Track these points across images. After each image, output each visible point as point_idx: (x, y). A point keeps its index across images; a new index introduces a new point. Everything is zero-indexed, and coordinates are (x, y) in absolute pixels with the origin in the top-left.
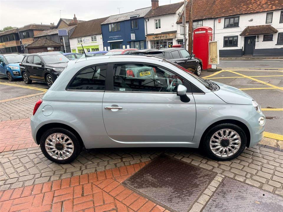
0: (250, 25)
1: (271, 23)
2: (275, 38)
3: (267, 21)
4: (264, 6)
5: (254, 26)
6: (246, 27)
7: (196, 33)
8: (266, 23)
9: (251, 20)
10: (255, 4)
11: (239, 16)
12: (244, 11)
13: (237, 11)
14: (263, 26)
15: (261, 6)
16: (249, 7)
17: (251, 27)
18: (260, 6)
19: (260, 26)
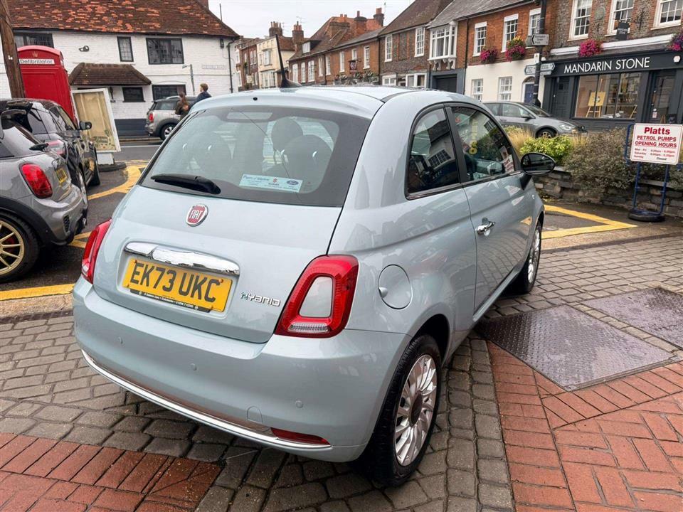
0: (86, 62)
1: (133, 61)
2: (148, 94)
3: (123, 55)
4: (105, 18)
5: (96, 65)
6: (76, 65)
7: (23, 61)
8: (121, 60)
9: (86, 49)
10: (81, 10)
11: (51, 32)
12: (61, 22)
13: (39, 21)
14: (116, 66)
15: (100, 19)
16: (70, 16)
17: (88, 65)
18: (95, 16)
19: (109, 65)
